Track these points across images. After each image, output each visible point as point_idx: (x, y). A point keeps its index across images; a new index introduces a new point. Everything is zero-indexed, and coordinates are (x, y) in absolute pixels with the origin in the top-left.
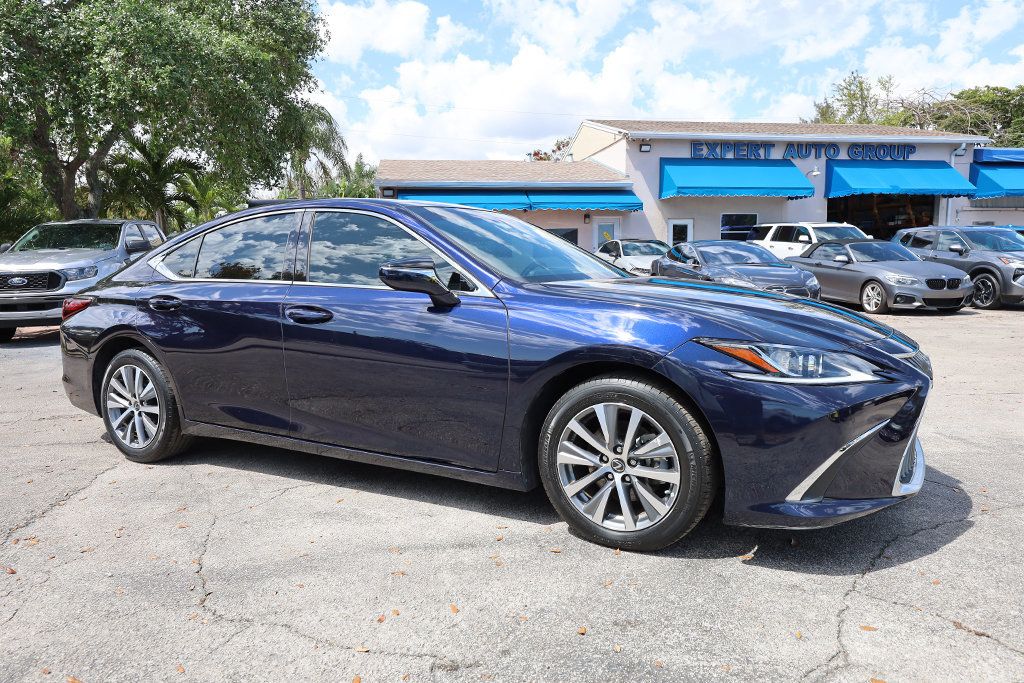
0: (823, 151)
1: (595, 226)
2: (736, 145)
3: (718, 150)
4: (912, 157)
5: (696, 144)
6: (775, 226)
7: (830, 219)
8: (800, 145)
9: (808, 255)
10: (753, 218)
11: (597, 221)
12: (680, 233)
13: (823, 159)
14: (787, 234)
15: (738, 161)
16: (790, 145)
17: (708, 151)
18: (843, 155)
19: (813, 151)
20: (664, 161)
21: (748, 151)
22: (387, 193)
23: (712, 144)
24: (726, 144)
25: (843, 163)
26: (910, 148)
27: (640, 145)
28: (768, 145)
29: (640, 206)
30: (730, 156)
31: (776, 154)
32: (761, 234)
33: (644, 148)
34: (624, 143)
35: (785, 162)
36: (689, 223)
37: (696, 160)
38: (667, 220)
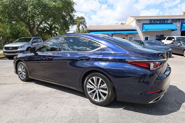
0: (180, 21)
1: (129, 37)
2: (160, 20)
3: (156, 21)
5: (151, 20)
6: (167, 37)
7: (181, 36)
8: (175, 19)
9: (172, 43)
10: (163, 35)
11: (129, 36)
12: (147, 39)
13: (180, 22)
14: (169, 39)
15: (160, 24)
16: (172, 20)
17: (153, 22)
19: (178, 21)
20: (144, 24)
21: (163, 21)
22: (88, 31)
23: (154, 20)
24: (157, 20)
27: (138, 21)
28: (167, 20)
29: (138, 33)
30: (158, 22)
31: (169, 22)
32: (164, 39)
33: (139, 21)
34: (135, 21)
35: (171, 23)
36: (149, 36)
37: (151, 24)
38: (144, 36)
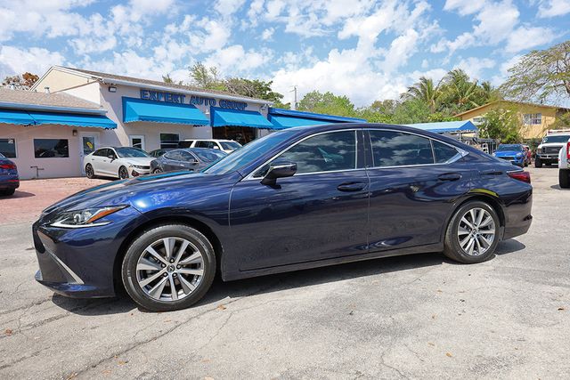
0: (208, 102)
1: (81, 138)
2: (166, 93)
3: (156, 96)
4: (246, 109)
5: (143, 91)
8: (198, 97)
10: (177, 136)
12: (137, 143)
13: (209, 106)
15: (167, 103)
16: (193, 97)
17: (150, 95)
18: (217, 105)
20: (125, 100)
21: (172, 98)
23: (153, 92)
24: (160, 92)
25: (218, 109)
26: (245, 104)
27: (109, 86)
28: (182, 96)
30: (163, 100)
31: (187, 101)
33: (111, 89)
34: (97, 84)
35: (191, 106)
36: (142, 138)
37: (143, 100)
38: (129, 135)
